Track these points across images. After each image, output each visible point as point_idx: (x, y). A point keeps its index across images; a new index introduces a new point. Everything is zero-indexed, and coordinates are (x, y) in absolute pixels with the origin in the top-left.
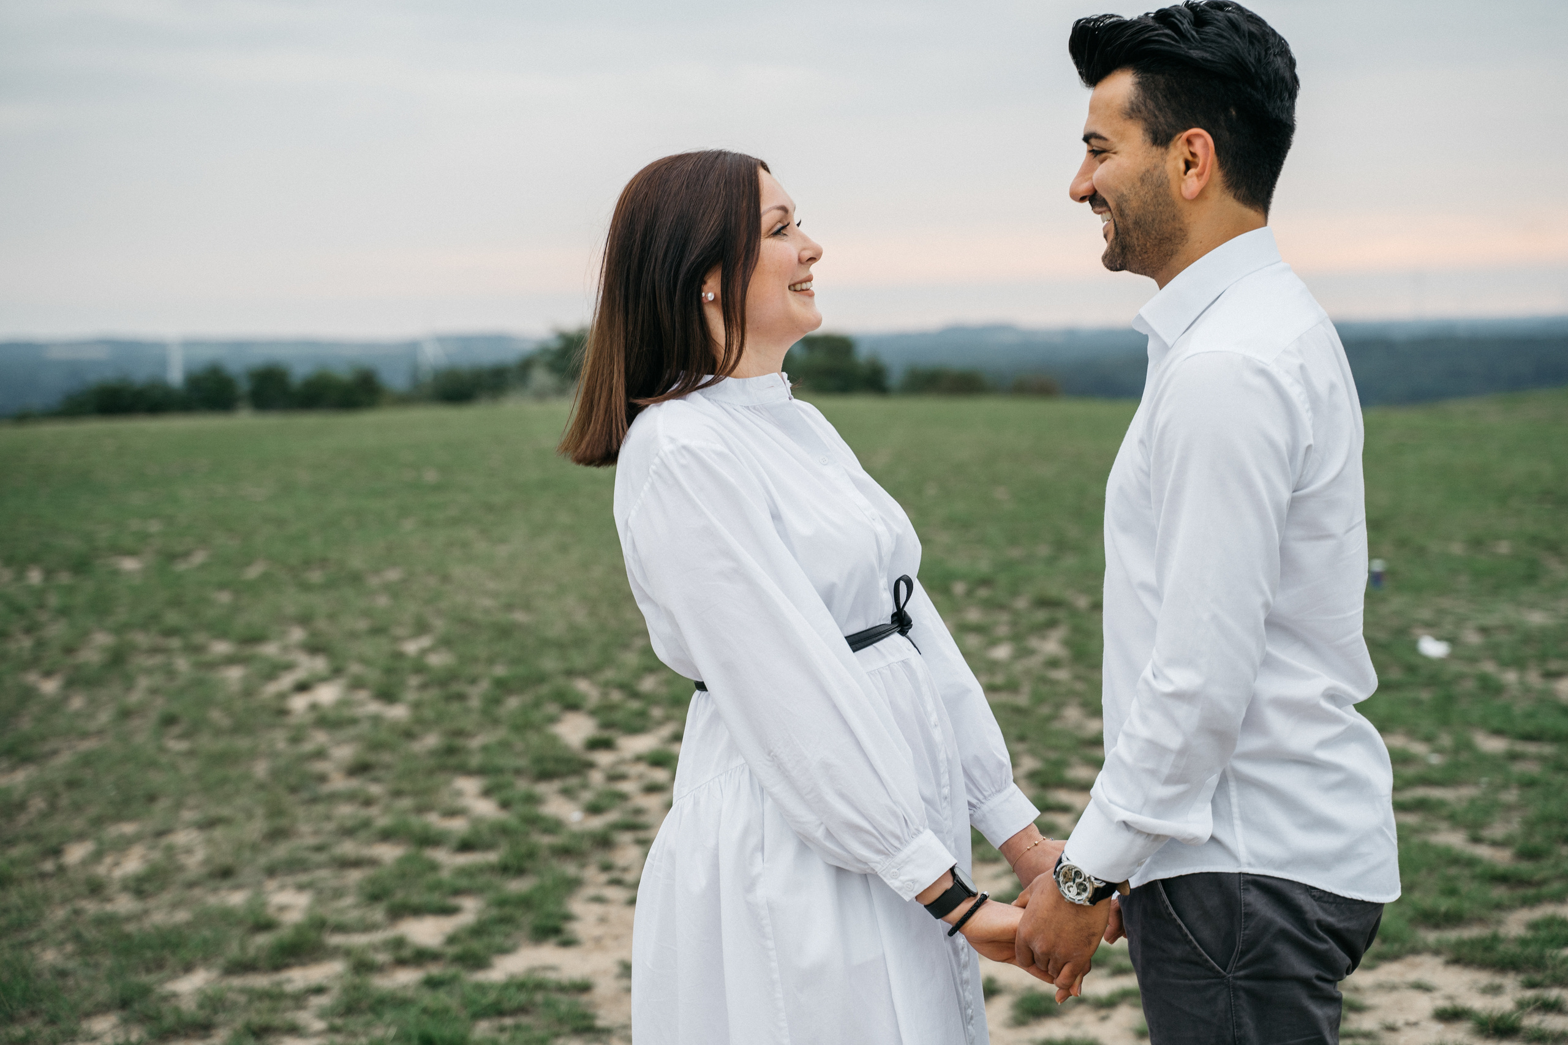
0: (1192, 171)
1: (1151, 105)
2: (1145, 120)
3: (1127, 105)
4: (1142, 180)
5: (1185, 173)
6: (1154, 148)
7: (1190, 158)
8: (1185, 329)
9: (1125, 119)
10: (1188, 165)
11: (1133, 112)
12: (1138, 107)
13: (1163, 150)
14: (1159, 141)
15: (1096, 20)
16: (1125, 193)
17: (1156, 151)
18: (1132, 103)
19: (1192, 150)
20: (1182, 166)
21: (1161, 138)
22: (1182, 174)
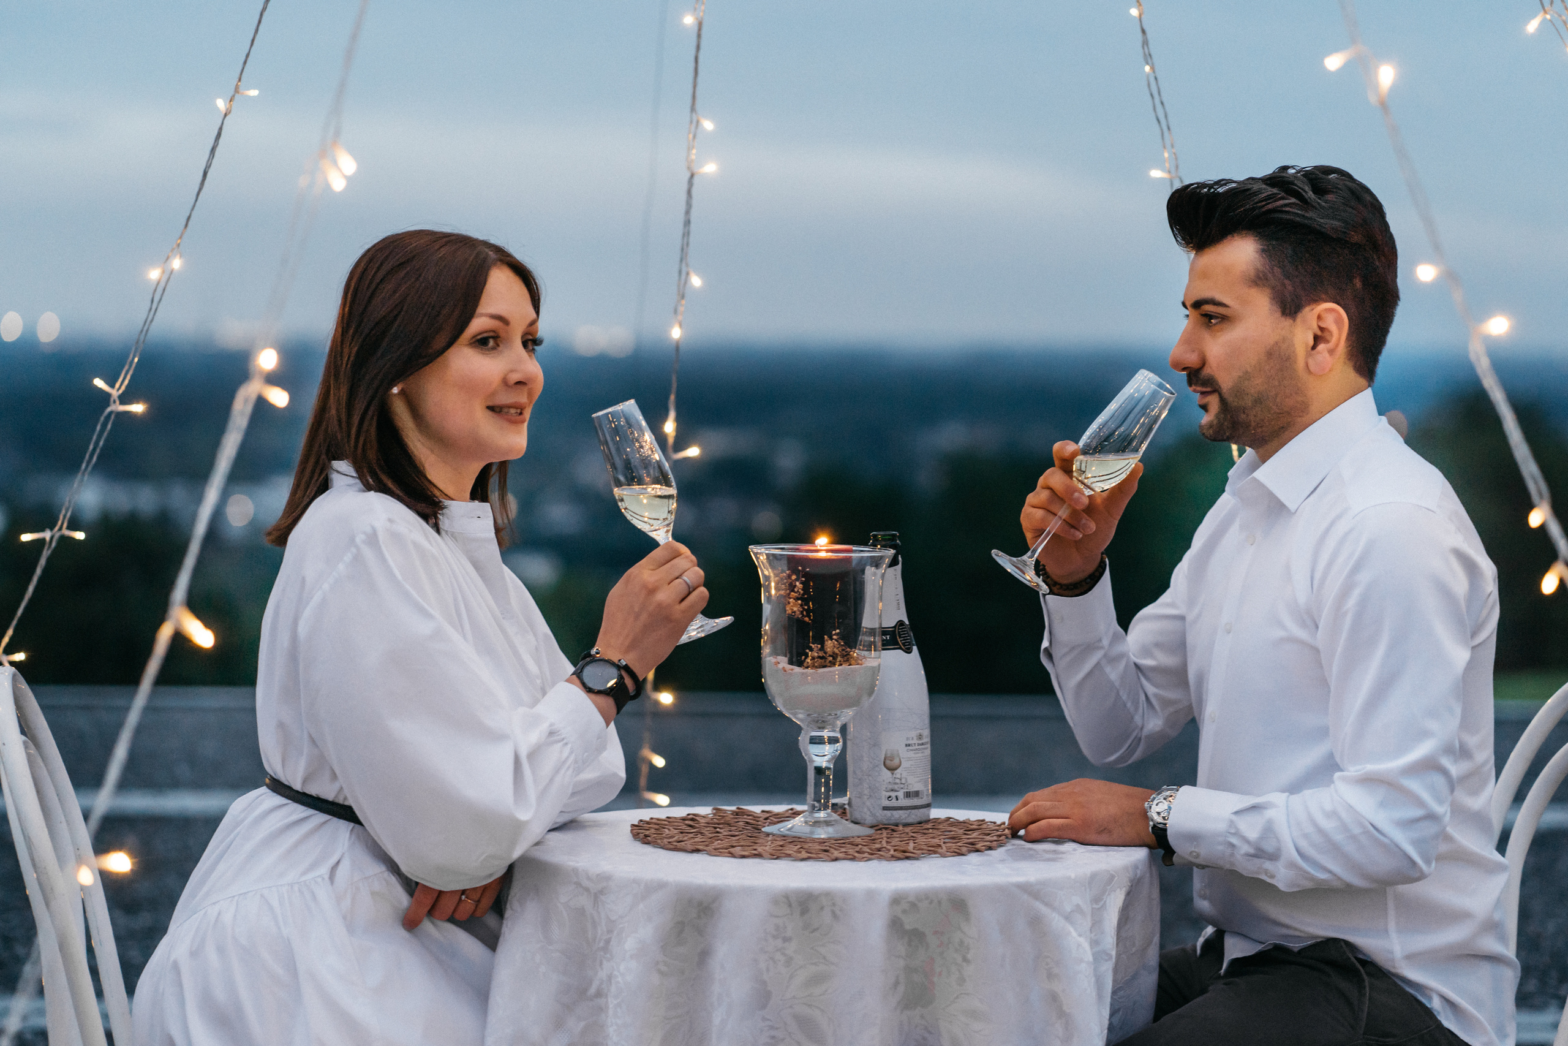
0: (1321, 347)
1: (1277, 270)
2: (1273, 288)
3: (1252, 273)
4: (1270, 354)
5: (1314, 348)
6: (1283, 319)
7: (1319, 333)
8: (1308, 493)
9: (1250, 286)
10: (1317, 339)
11: (1258, 280)
12: (1265, 275)
13: (1291, 321)
14: (1288, 311)
15: (1211, 186)
16: (1249, 370)
17: (1287, 322)
18: (1257, 270)
19: (1323, 325)
20: (1311, 342)
21: (1290, 308)
22: (1310, 349)
